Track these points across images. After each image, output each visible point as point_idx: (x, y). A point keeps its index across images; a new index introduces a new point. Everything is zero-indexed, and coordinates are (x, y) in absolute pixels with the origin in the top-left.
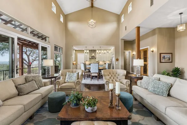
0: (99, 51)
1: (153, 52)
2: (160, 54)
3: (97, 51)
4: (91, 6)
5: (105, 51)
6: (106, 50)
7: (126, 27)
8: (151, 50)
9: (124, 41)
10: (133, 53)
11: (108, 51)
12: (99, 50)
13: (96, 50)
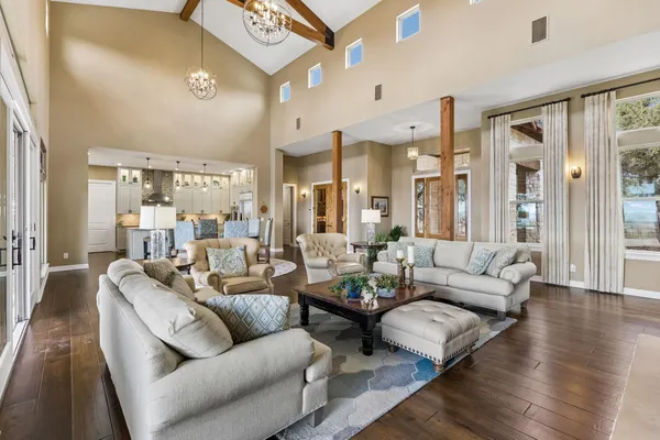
0: (183, 177)
1: (358, 192)
2: (373, 198)
3: (177, 177)
4: (179, 11)
5: (207, 179)
6: (211, 175)
7: (298, 120)
8: (356, 188)
9: (284, 156)
10: (302, 192)
11: (215, 178)
12: (183, 173)
13: (171, 173)
